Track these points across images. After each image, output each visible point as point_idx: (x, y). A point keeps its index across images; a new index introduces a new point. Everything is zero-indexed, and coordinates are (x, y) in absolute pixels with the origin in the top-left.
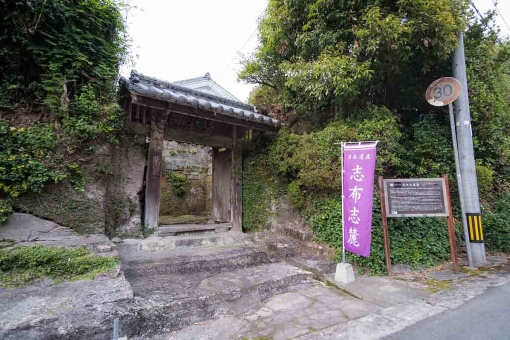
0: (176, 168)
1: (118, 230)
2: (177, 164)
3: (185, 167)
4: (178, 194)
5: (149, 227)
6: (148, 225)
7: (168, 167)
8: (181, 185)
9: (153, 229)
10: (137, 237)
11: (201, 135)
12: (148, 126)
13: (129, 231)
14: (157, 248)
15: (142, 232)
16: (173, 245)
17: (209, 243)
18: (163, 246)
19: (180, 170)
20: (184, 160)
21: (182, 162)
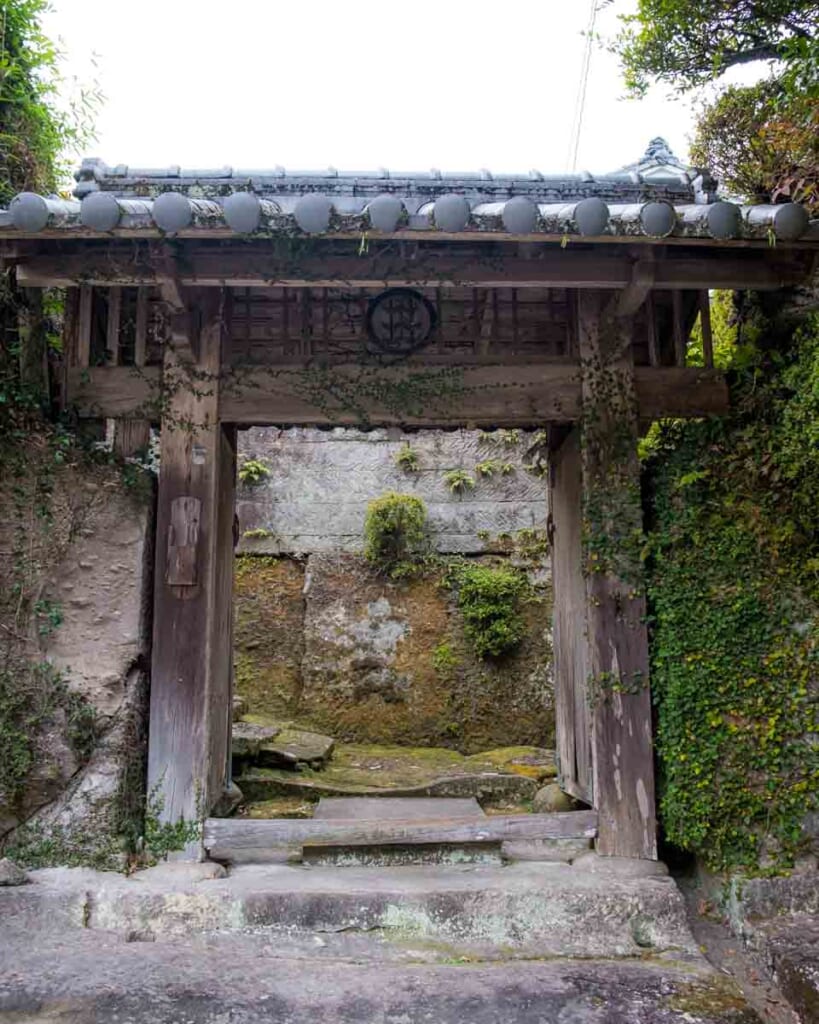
0: (479, 546)
1: (32, 824)
2: (481, 529)
3: (515, 537)
4: (487, 655)
5: (165, 818)
6: (158, 807)
7: (444, 541)
8: (495, 617)
9: (180, 826)
10: (100, 862)
11: (400, 375)
12: (152, 373)
13: (68, 833)
14: (156, 925)
15: (122, 841)
16: (235, 915)
17: (423, 918)
18: (187, 916)
19: (498, 553)
20: (512, 506)
21: (500, 518)
